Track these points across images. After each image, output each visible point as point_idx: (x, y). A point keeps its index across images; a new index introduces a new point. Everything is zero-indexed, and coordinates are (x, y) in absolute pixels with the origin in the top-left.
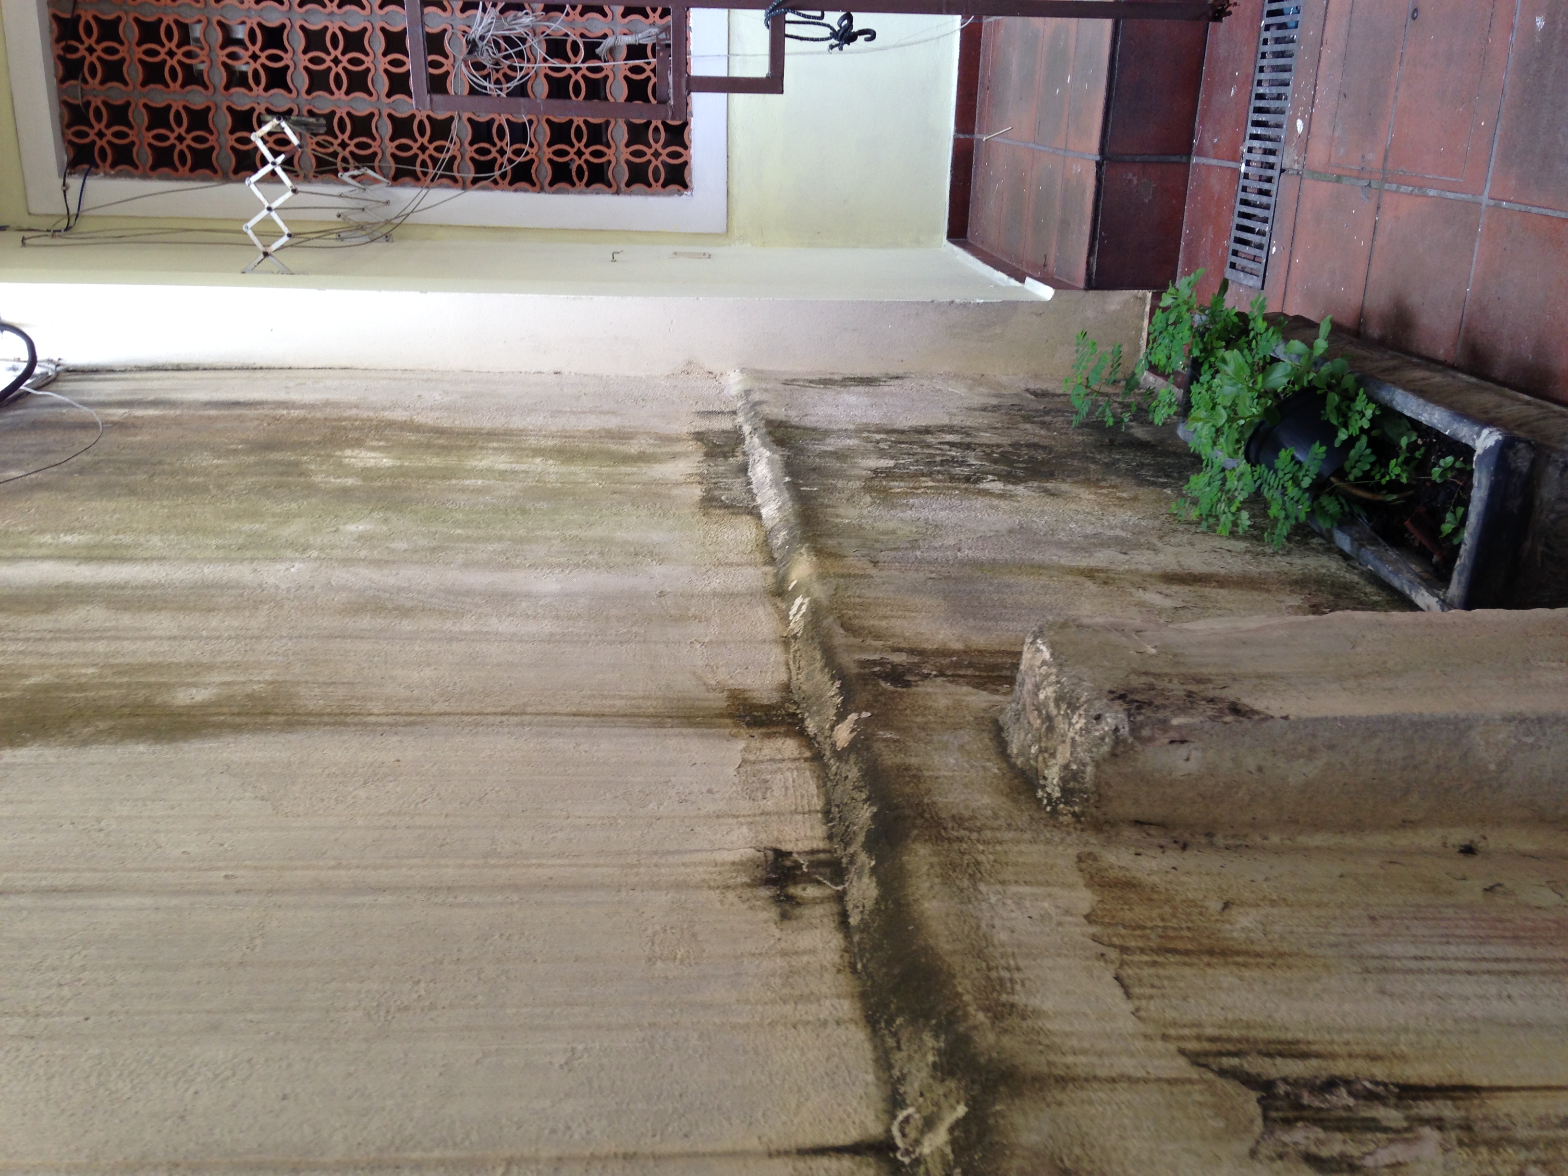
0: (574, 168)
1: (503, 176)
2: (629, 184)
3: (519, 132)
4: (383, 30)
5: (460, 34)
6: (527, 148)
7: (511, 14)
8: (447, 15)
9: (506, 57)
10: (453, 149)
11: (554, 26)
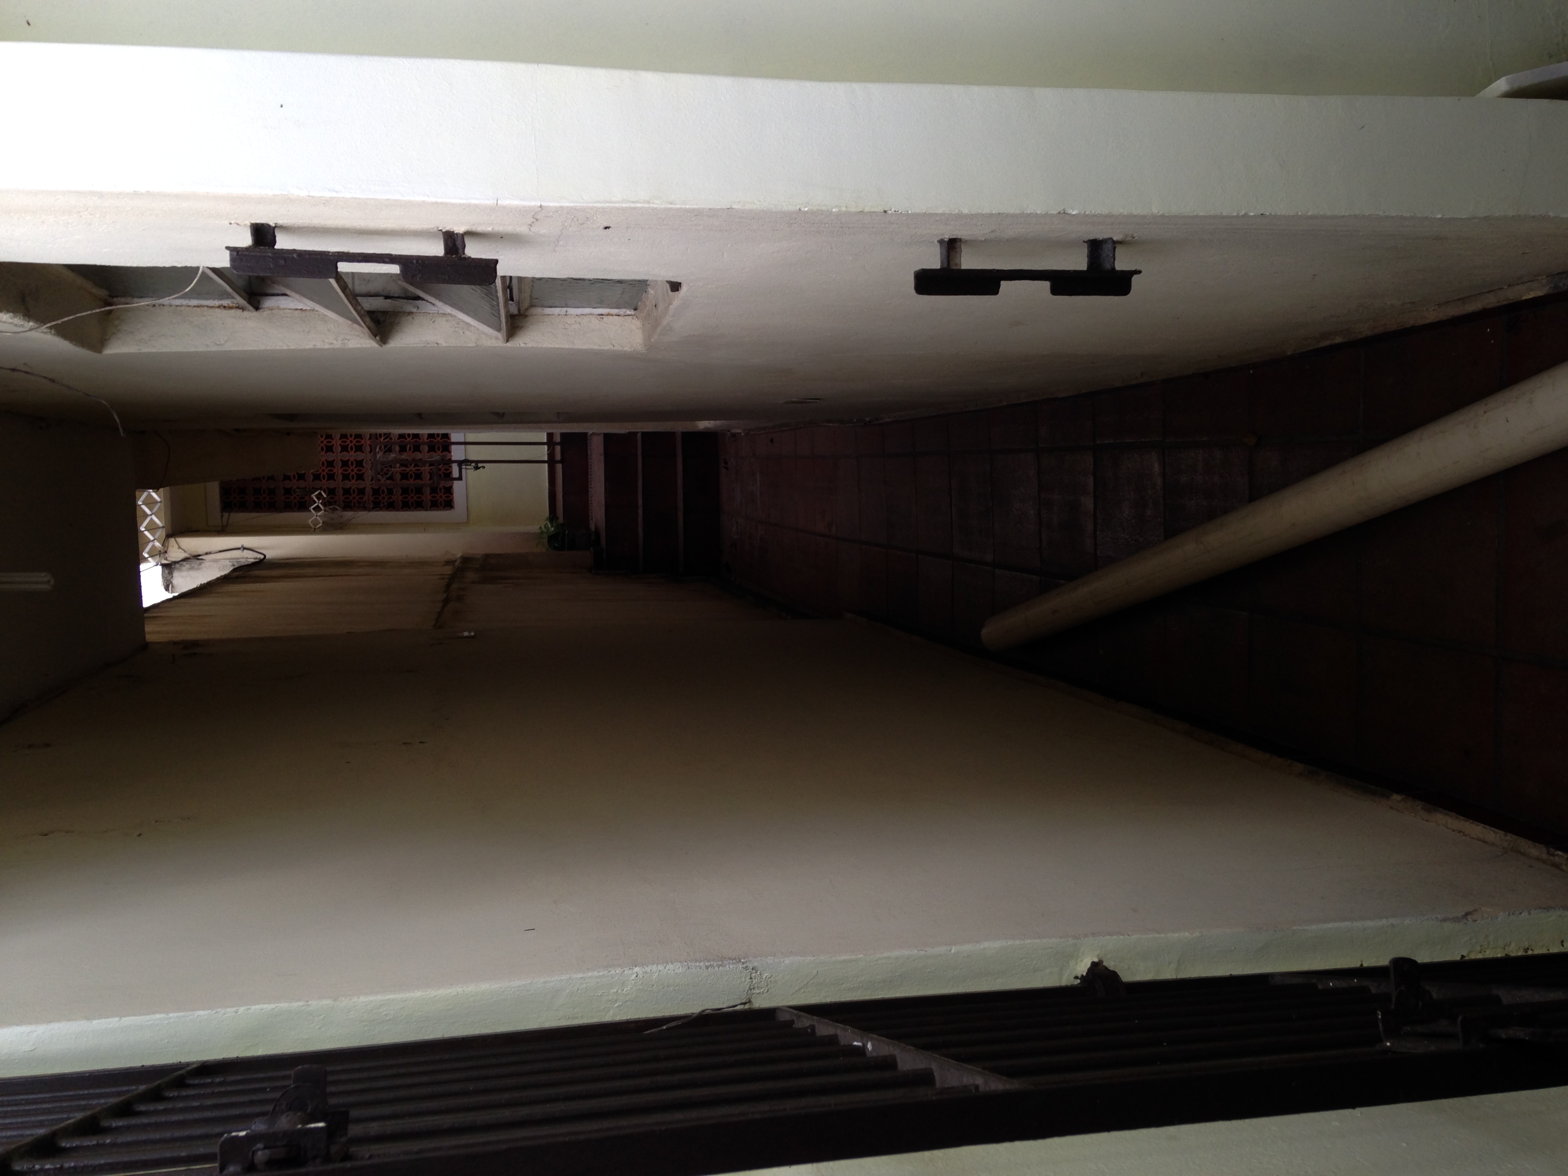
0: (410, 502)
1: (384, 506)
2: (431, 507)
3: (390, 491)
4: (341, 460)
5: (369, 461)
6: (393, 497)
7: (387, 453)
8: (364, 454)
9: (386, 467)
10: (366, 498)
11: (403, 457)
